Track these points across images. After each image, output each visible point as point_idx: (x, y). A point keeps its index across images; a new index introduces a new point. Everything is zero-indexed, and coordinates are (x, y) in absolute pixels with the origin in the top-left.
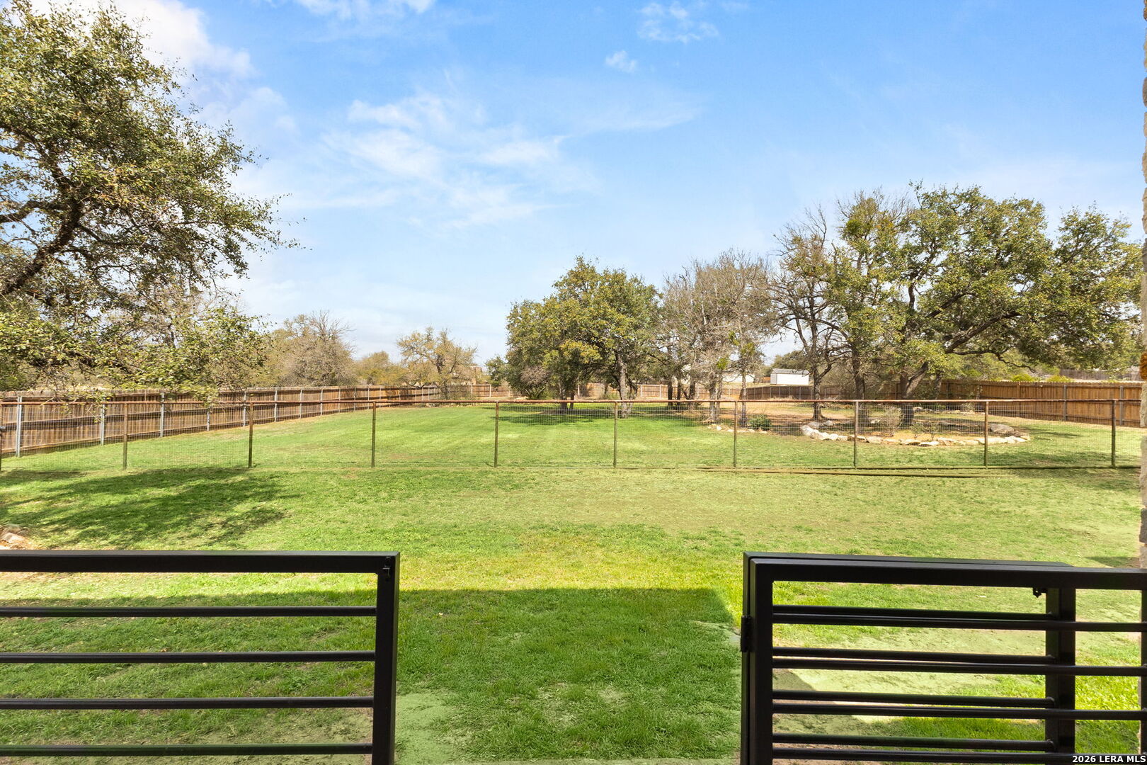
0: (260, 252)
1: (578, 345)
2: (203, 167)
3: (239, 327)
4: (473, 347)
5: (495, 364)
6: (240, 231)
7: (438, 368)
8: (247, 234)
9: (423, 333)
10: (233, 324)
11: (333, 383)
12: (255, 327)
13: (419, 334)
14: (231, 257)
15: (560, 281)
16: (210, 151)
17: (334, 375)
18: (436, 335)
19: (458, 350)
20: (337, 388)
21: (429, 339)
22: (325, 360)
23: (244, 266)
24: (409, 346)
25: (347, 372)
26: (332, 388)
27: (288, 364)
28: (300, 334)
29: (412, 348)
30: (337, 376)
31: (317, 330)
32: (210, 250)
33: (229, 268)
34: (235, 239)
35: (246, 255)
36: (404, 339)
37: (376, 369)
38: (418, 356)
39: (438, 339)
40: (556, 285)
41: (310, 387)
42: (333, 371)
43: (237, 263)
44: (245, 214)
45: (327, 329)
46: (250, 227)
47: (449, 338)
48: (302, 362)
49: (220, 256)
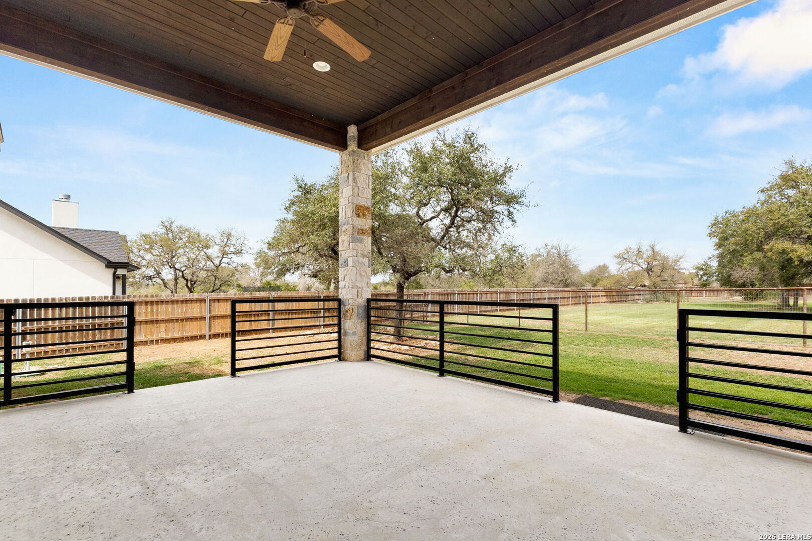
0: (523, 213)
1: (786, 245)
2: (498, 179)
3: (514, 251)
4: (680, 254)
5: (704, 269)
6: (514, 205)
7: (648, 273)
8: (517, 206)
9: (634, 247)
10: (512, 250)
11: (567, 286)
12: (521, 250)
13: (630, 248)
14: (510, 219)
15: (767, 186)
16: (501, 171)
17: (566, 280)
18: (645, 248)
19: (665, 258)
20: (568, 289)
21: (639, 251)
22: (561, 270)
23: (514, 221)
24: (622, 258)
25: (575, 278)
26: (565, 289)
27: (539, 274)
28: (545, 255)
29: (625, 259)
30: (568, 281)
31: (555, 251)
32: (502, 217)
33: (509, 223)
34: (511, 209)
35: (516, 215)
36: (618, 253)
37: (599, 277)
38: (630, 265)
39: (647, 250)
40: (762, 191)
41: (552, 288)
42: (566, 278)
43: (513, 221)
44: (515, 197)
45: (562, 250)
46: (518, 203)
47: (657, 249)
48: (547, 273)
49: (506, 218)
